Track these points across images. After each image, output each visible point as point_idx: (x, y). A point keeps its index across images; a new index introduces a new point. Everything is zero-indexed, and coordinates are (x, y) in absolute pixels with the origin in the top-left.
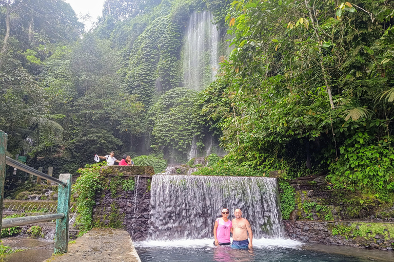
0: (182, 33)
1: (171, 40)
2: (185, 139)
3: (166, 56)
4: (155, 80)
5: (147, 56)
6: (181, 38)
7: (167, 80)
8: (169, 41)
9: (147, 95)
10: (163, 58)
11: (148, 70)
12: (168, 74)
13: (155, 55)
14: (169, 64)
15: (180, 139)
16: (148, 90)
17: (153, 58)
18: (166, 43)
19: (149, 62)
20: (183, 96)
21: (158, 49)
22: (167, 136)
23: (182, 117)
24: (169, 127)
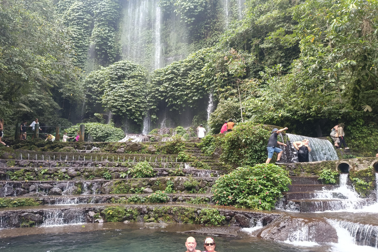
0: (122, 6)
1: (110, 10)
2: (142, 111)
3: (103, 24)
4: (87, 46)
5: (78, 18)
6: (120, 10)
7: (104, 49)
8: (108, 10)
9: (79, 60)
10: (99, 26)
11: (80, 34)
12: (106, 44)
13: (89, 20)
14: (107, 33)
15: (136, 110)
16: (80, 55)
17: (86, 22)
18: (105, 11)
19: (81, 26)
20: (135, 70)
21: (92, 15)
22: (123, 106)
23: (138, 90)
24: (126, 97)
